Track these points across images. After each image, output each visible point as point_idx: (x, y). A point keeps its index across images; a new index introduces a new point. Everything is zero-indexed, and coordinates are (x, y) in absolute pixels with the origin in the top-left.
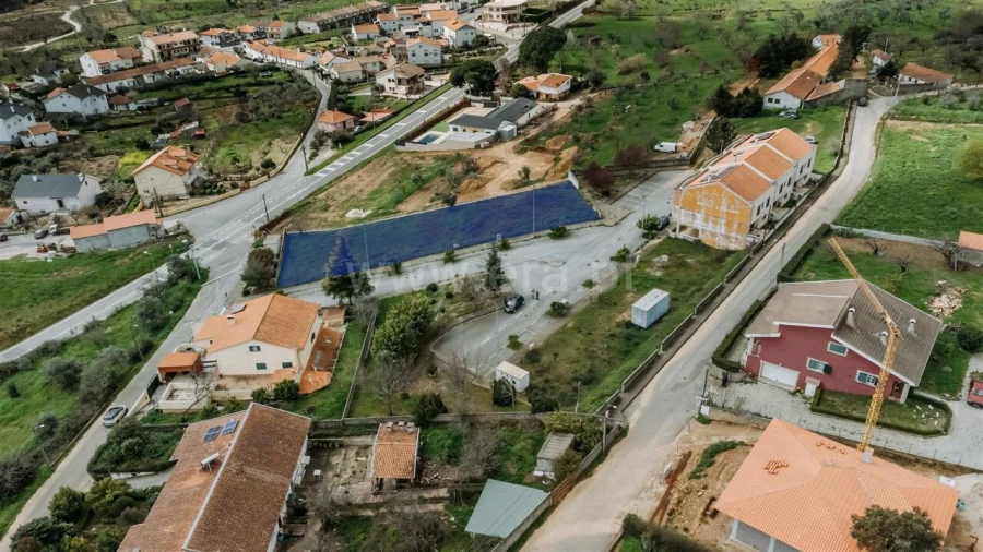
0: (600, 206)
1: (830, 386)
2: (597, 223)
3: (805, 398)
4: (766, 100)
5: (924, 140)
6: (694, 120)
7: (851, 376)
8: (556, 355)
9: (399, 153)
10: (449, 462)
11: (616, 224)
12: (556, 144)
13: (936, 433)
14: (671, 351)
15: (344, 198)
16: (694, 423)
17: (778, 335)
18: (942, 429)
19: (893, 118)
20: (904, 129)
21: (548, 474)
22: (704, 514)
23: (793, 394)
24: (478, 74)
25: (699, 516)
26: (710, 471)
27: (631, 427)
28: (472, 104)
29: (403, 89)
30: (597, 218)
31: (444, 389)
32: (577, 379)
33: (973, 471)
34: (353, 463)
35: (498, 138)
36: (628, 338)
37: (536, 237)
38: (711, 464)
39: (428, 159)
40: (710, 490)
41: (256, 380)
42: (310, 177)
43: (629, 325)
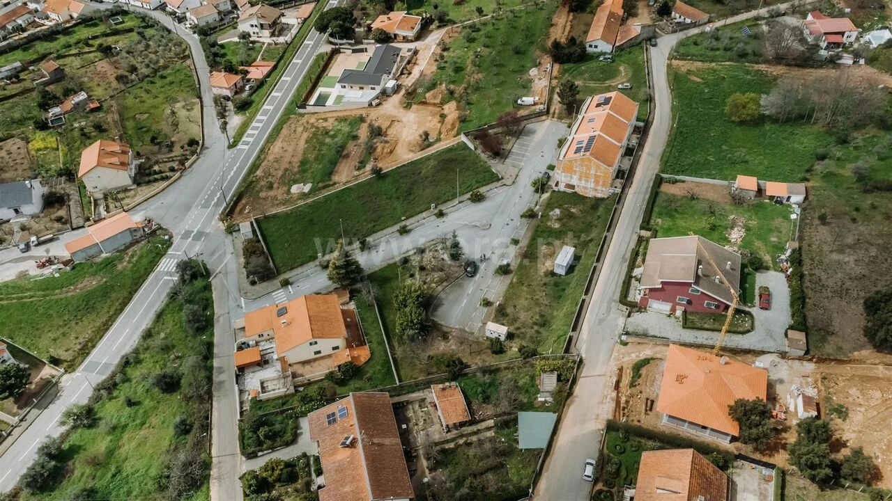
0: (496, 166)
1: (690, 309)
2: (500, 183)
3: (676, 318)
4: (587, 46)
5: (699, 80)
6: (536, 66)
7: (702, 305)
8: (515, 307)
9: (302, 115)
10: (484, 402)
11: (514, 182)
12: (435, 98)
13: (748, 331)
14: (590, 295)
15: (280, 173)
16: (619, 346)
17: (660, 286)
18: (750, 328)
19: (676, 59)
20: (684, 69)
21: (548, 399)
22: (646, 410)
23: (669, 316)
24: (341, 22)
25: (643, 411)
26: (640, 381)
27: (584, 356)
28: (342, 50)
29: (267, 33)
30: (499, 180)
31: (453, 347)
32: (536, 324)
33: (769, 352)
34: (421, 414)
35: (384, 94)
36: (556, 285)
37: (460, 202)
38: (640, 376)
39: (331, 120)
40: (644, 394)
41: (317, 363)
42: (234, 150)
43: (553, 274)
